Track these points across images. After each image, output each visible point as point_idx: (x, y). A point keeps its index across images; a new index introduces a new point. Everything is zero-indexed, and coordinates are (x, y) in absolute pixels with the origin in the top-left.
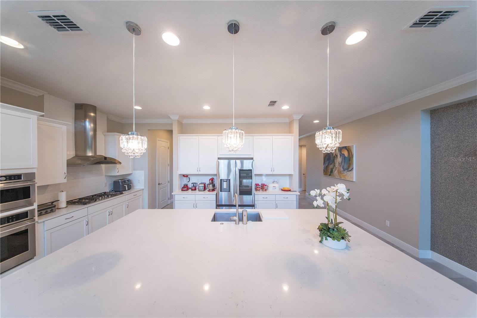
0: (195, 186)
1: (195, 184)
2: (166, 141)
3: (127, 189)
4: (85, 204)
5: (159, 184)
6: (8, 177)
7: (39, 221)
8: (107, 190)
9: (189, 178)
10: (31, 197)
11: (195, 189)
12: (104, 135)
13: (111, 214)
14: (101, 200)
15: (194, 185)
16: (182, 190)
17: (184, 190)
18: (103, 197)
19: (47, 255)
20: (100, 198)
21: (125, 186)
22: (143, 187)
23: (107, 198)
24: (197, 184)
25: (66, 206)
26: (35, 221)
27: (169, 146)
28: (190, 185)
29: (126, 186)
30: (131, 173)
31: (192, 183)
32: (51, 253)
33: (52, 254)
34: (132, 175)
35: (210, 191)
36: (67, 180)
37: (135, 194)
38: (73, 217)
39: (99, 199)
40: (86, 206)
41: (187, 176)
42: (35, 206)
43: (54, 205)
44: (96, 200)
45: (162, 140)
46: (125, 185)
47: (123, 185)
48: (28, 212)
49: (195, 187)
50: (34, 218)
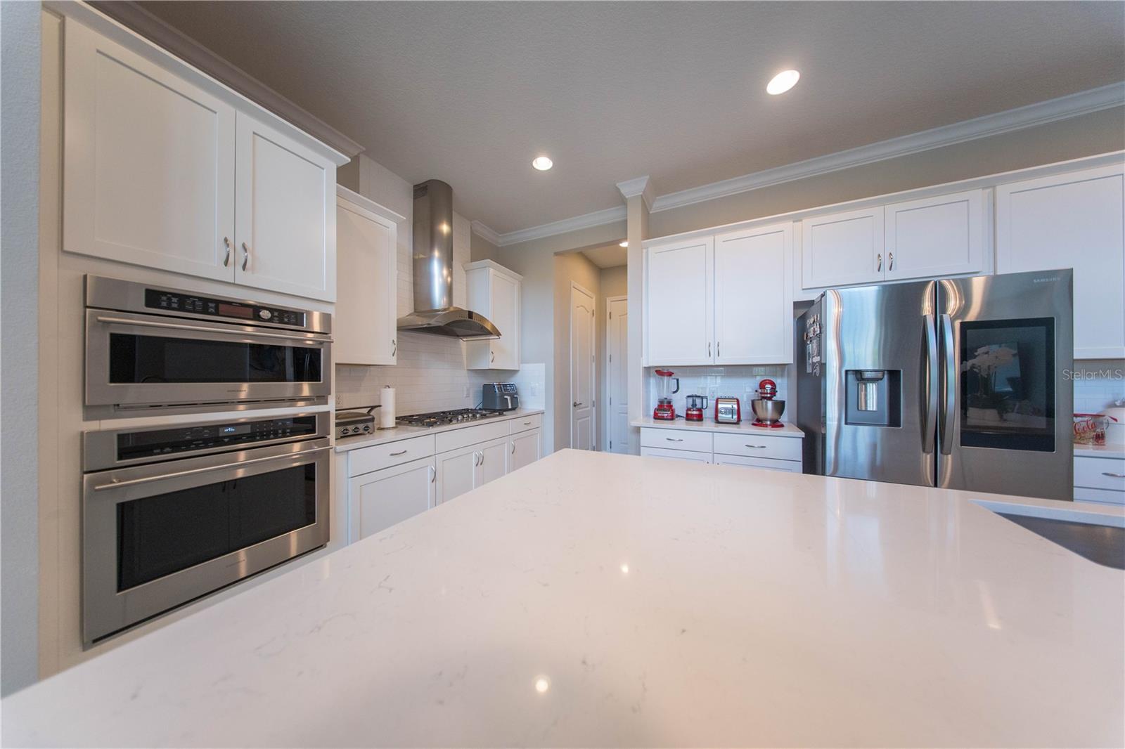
0: (699, 406)
1: (698, 401)
2: (590, 293)
3: (510, 407)
4: (431, 425)
5: (575, 405)
6: (276, 314)
7: (340, 448)
8: (471, 405)
9: (678, 380)
10: (322, 379)
11: (700, 418)
12: (466, 271)
13: (480, 462)
14: (462, 421)
15: (693, 401)
16: (656, 417)
17: (662, 418)
18: (465, 416)
19: (352, 543)
20: (460, 417)
21: (507, 399)
22: (542, 408)
23: (472, 420)
24: (705, 401)
25: (394, 425)
26: (329, 445)
27: (594, 308)
28: (680, 405)
29: (509, 398)
30: (517, 369)
31: (688, 397)
32: (361, 539)
33: (362, 541)
34: (519, 374)
35: (766, 426)
36: (398, 359)
37: (527, 420)
38: (405, 451)
39: (458, 420)
40: (432, 430)
41: (670, 374)
42: (331, 407)
43: (370, 417)
44: (451, 421)
45: (583, 289)
46: (506, 397)
47: (502, 396)
48: (315, 417)
49: (700, 410)
50: (328, 437)
